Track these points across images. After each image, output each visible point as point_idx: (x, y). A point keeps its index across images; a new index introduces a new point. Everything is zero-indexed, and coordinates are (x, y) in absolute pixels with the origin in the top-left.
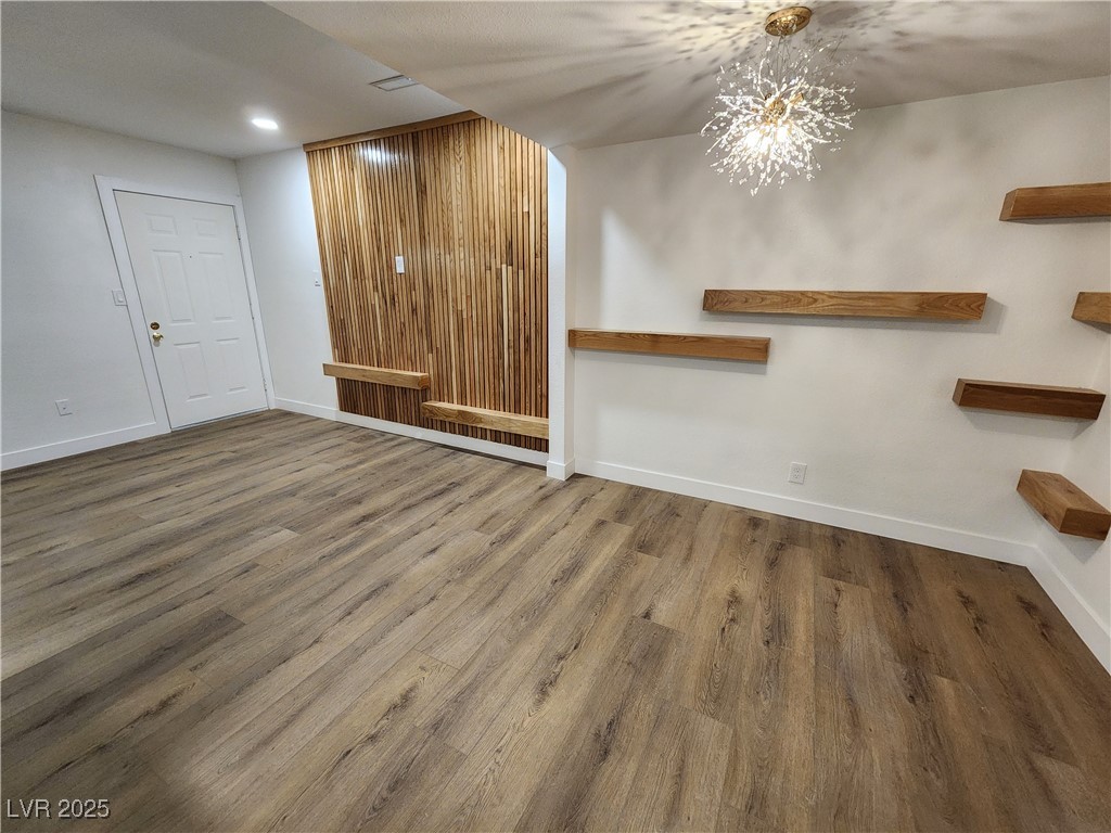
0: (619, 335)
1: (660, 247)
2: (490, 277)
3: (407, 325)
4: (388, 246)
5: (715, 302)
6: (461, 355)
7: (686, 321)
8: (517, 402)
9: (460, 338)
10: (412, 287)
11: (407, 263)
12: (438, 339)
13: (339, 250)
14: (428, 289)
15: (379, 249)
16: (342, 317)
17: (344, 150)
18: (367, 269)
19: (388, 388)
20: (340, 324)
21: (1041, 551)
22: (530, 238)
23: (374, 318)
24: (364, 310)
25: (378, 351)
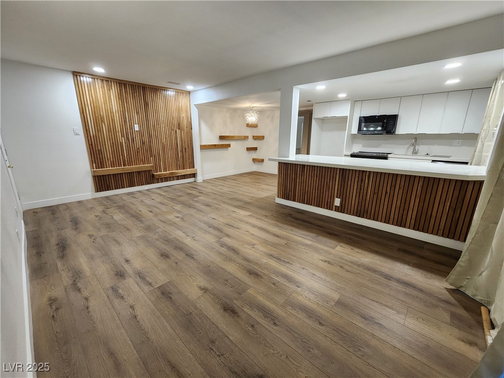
0: (209, 145)
2: (173, 133)
3: (140, 149)
4: (130, 120)
5: (222, 138)
6: (164, 156)
7: (216, 142)
8: (184, 166)
9: (164, 151)
10: (142, 135)
11: (140, 127)
12: (155, 152)
13: (98, 120)
14: (150, 136)
15: (125, 121)
16: (99, 148)
17: (104, 82)
18: (118, 128)
19: (130, 174)
20: (97, 152)
21: (255, 168)
22: (185, 123)
23: (122, 147)
24: (115, 144)
25: (124, 161)
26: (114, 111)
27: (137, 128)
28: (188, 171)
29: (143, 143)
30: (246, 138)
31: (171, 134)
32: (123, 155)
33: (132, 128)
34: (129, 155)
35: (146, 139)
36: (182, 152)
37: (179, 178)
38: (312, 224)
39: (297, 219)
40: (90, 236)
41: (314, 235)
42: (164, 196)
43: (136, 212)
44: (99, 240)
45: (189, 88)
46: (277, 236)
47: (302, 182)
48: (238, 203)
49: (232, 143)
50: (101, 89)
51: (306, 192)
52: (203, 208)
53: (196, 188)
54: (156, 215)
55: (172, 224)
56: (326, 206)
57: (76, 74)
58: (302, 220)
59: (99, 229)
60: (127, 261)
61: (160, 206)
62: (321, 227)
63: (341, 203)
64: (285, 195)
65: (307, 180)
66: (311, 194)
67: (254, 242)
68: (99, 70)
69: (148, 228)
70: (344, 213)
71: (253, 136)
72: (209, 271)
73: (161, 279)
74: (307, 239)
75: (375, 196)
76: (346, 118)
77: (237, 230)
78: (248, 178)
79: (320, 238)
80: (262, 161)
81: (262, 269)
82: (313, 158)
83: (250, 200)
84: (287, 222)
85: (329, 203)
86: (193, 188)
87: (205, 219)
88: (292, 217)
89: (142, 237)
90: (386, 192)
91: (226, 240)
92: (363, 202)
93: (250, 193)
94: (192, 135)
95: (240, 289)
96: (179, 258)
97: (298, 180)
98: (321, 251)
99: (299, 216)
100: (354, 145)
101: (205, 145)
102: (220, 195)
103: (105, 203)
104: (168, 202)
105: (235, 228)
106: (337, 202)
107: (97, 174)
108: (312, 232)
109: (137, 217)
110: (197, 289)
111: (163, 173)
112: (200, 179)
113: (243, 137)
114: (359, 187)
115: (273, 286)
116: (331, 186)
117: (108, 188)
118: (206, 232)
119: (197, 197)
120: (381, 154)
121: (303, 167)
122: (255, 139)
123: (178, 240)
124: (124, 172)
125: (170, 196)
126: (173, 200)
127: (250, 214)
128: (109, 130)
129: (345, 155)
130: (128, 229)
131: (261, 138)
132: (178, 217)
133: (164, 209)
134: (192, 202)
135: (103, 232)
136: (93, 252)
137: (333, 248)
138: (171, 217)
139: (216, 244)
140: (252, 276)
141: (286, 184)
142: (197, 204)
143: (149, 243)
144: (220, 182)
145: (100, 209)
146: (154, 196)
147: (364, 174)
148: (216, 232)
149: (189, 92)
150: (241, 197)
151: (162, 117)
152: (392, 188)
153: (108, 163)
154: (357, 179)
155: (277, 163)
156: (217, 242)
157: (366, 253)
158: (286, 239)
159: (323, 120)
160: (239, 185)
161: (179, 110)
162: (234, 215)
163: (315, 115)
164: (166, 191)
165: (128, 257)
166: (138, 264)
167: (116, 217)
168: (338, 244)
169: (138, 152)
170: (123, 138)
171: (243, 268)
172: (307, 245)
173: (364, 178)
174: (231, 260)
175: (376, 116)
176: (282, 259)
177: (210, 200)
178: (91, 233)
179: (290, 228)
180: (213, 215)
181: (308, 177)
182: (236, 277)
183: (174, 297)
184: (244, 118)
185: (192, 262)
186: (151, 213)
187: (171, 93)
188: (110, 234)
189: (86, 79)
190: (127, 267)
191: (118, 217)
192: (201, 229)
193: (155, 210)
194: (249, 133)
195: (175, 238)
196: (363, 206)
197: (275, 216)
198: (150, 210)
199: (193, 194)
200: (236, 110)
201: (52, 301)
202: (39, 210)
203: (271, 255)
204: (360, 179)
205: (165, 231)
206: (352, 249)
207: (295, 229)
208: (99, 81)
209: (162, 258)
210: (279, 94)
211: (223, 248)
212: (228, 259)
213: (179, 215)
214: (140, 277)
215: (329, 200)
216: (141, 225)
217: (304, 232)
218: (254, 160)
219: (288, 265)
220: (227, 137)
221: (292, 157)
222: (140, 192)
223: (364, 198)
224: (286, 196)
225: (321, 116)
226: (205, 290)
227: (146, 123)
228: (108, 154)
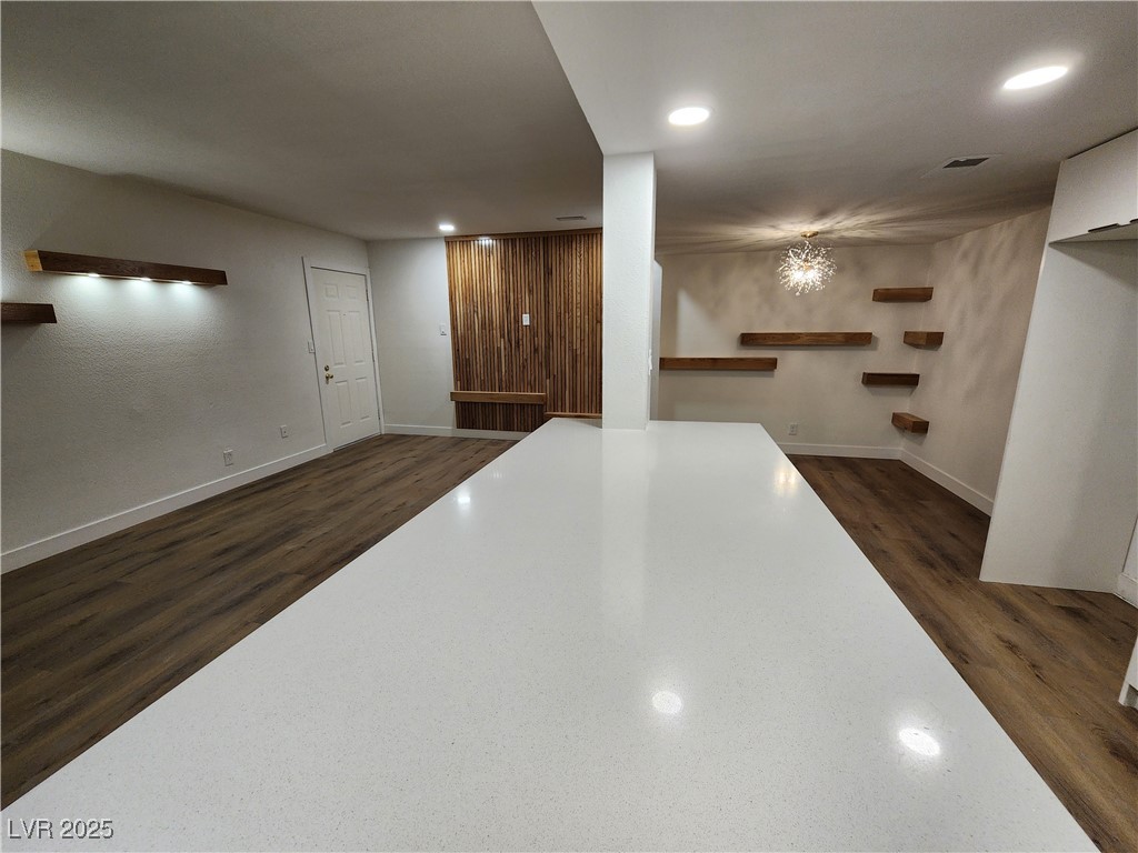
0: (693, 359)
1: (714, 309)
3: (529, 361)
7: (727, 351)
9: (574, 367)
10: (534, 336)
11: (532, 320)
12: (555, 369)
13: (470, 310)
14: (549, 336)
15: (509, 309)
18: (497, 322)
19: (508, 406)
20: (464, 362)
23: (499, 357)
24: (490, 351)
25: (500, 380)
26: (493, 291)
27: (526, 320)
29: (536, 350)
30: (861, 340)
32: (500, 371)
33: (518, 320)
34: (509, 370)
35: (541, 341)
57: (448, 241)
68: (447, 228)
107: (460, 399)
111: (567, 413)
117: (473, 426)
128: (483, 326)
153: (477, 383)
169: (524, 367)
170: (503, 340)
189: (459, 245)
194: (882, 321)
208: (476, 244)
220: (766, 336)
227: (544, 309)
228: (478, 366)
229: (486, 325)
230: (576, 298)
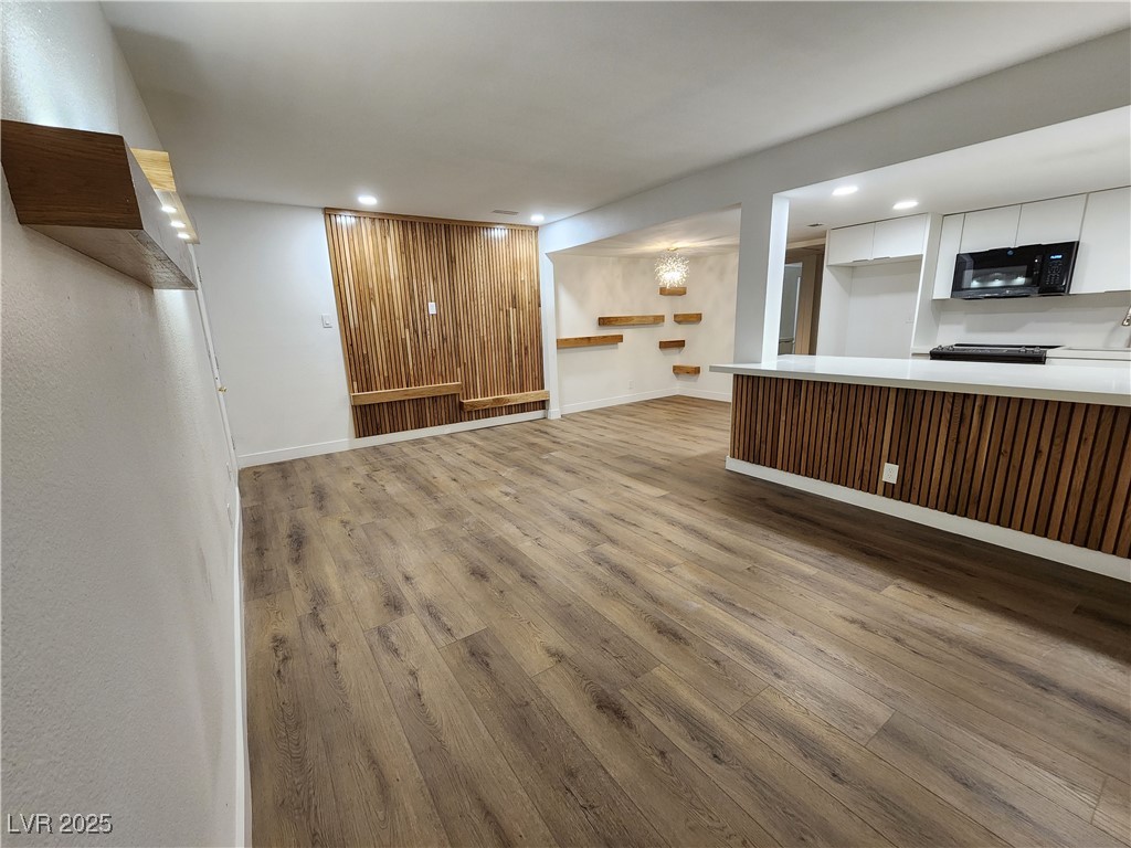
0: (576, 339)
1: (581, 299)
2: (502, 315)
3: (438, 351)
4: (421, 294)
5: (603, 322)
6: (484, 365)
7: (592, 331)
8: (522, 385)
9: (483, 354)
10: (441, 325)
11: (438, 307)
12: (465, 357)
13: (364, 297)
14: (457, 325)
15: (412, 297)
16: (365, 352)
17: (377, 221)
18: (399, 312)
19: (419, 402)
20: (361, 359)
21: (680, 387)
22: (526, 294)
23: (405, 349)
24: (393, 344)
25: (408, 375)
26: (392, 277)
27: (432, 308)
28: (531, 396)
29: (444, 339)
30: (658, 320)
31: (497, 320)
32: (406, 364)
33: (423, 309)
34: (417, 363)
35: (449, 330)
36: (520, 355)
37: (511, 410)
38: (818, 525)
39: (779, 511)
40: (345, 523)
41: (824, 553)
42: (482, 449)
43: (426, 480)
44: (359, 533)
45: (536, 218)
46: (728, 549)
47: (795, 422)
48: (637, 469)
49: (627, 333)
50: (370, 238)
51: (805, 445)
52: (561, 475)
53: (546, 433)
54: (464, 488)
55: (496, 508)
56: (857, 482)
57: (329, 212)
58: (793, 515)
59: (360, 512)
60: (407, 578)
61: (472, 469)
62: (845, 535)
63: (902, 476)
64: (749, 452)
65: (808, 415)
66: (818, 451)
67: (673, 558)
68: (368, 201)
69: (450, 514)
70: (909, 501)
71: (675, 316)
72: (568, 616)
73: (471, 624)
74: (805, 562)
75: (1003, 461)
76: (918, 259)
77: (633, 528)
78: (662, 412)
79: (841, 561)
80: (697, 371)
81: (689, 625)
82: (825, 364)
83: (663, 463)
84: (754, 518)
85: (867, 474)
86: (541, 432)
87: (564, 500)
88: (768, 506)
89: (438, 533)
90: (1038, 452)
91: (607, 549)
92: (967, 476)
93: (665, 445)
94: (540, 318)
95: (637, 667)
96: (506, 580)
97: (783, 418)
98: (842, 595)
99: (785, 504)
100: (940, 327)
101: (566, 340)
102: (596, 449)
103: (372, 459)
104: (489, 461)
105: (629, 523)
106: (890, 473)
107: (359, 403)
108: (817, 545)
109: (428, 490)
110: (541, 653)
111: (480, 399)
112: (555, 412)
113: (651, 319)
114: (953, 435)
115: (714, 666)
116: (872, 431)
117: (378, 431)
118: (565, 529)
119: (548, 451)
120: (1023, 350)
121: (797, 385)
122: (679, 322)
123: (505, 542)
124: (408, 398)
125: (492, 449)
126: (497, 456)
127: (664, 493)
128: (383, 316)
129: (914, 354)
130: (412, 515)
131: (696, 318)
132: (507, 494)
133: (479, 474)
134: (537, 464)
135: (367, 518)
136: (349, 557)
137: (875, 589)
138: (494, 493)
139: (586, 558)
140: (665, 638)
141: (753, 425)
142: (547, 468)
143: (449, 545)
144: (599, 421)
145: (363, 470)
146: (463, 448)
147: (969, 403)
148: (585, 531)
149: (536, 229)
150: (644, 455)
151: (481, 284)
152: (1057, 441)
153: (380, 380)
154: (946, 416)
155: (730, 377)
156: (588, 553)
157: (973, 611)
158: (751, 558)
159: (852, 270)
160: (643, 427)
161: (515, 266)
162: (626, 494)
163: (831, 258)
164: (485, 438)
165: (410, 570)
166: (426, 586)
167: (390, 489)
168: (889, 579)
169: (433, 358)
170: (407, 330)
171: (644, 616)
172: (806, 578)
173: (968, 412)
174: (616, 595)
175: (1009, 249)
176: (739, 605)
177: (577, 460)
178: (345, 518)
179: (761, 531)
180: (580, 493)
181: (809, 410)
182: (627, 637)
183: (495, 664)
184: (654, 274)
185: (534, 592)
186: (453, 484)
187: (498, 233)
188: (378, 521)
189: (345, 220)
190: (406, 590)
191: (395, 487)
192: (554, 522)
193: (464, 476)
194: (665, 308)
195: (500, 538)
196: (965, 487)
197: (723, 500)
198: (454, 476)
199: (539, 446)
200: (636, 258)
201: (279, 642)
202: (262, 470)
203: (712, 593)
204: (957, 414)
205: (482, 523)
206: (930, 597)
207: (772, 535)
208: (368, 221)
209: (473, 578)
210: (737, 214)
211: (600, 568)
212: (613, 594)
213: (509, 490)
214: (430, 614)
215: (867, 468)
216: (436, 507)
217: (796, 545)
218: (678, 370)
219: (753, 621)
220: (616, 319)
221: (770, 361)
222: (435, 438)
223: (969, 465)
224: (752, 454)
225: (849, 259)
226: (559, 657)
227: (450, 297)
228: (380, 362)
229: (387, 315)
230: (480, 287)
